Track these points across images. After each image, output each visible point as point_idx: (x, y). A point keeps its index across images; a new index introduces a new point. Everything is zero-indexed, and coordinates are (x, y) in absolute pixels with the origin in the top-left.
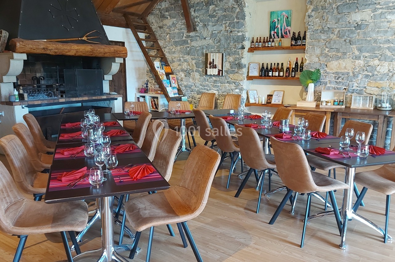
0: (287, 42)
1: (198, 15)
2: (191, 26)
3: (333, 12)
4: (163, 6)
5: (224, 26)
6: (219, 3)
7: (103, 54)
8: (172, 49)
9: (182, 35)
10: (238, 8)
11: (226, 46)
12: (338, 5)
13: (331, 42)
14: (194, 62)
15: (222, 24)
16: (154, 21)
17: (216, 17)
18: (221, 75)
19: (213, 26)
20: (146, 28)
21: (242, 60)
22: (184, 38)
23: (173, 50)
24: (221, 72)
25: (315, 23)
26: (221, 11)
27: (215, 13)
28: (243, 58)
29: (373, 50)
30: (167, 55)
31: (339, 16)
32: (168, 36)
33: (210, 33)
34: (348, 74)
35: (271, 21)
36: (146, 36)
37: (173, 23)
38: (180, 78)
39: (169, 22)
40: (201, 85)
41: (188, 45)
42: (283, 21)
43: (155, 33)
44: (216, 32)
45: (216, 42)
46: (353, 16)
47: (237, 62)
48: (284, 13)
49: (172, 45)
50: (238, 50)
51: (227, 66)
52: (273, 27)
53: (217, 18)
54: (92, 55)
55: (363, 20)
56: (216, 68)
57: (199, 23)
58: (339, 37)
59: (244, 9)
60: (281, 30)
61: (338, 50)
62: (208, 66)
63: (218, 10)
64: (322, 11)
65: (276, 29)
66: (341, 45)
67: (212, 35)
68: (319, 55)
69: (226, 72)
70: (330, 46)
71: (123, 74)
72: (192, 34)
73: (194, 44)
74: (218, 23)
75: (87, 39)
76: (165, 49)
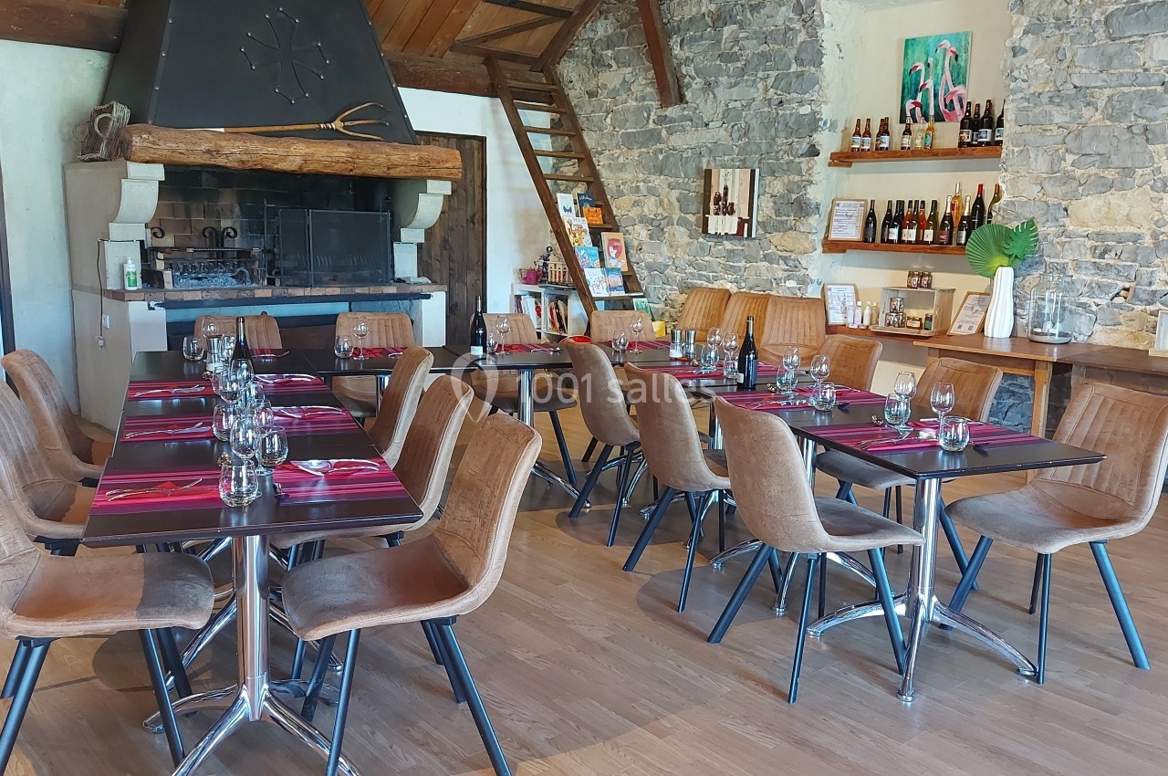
0: (949, 134)
1: (691, 55)
2: (670, 89)
3: (1091, 37)
4: (601, 32)
5: (760, 85)
6: (749, 16)
7: (385, 169)
8: (619, 157)
9: (646, 115)
10: (804, 32)
11: (764, 147)
12: (1109, 11)
13: (1084, 135)
14: (675, 194)
15: (754, 81)
16: (574, 76)
17: (738, 60)
18: (745, 235)
19: (731, 86)
20: (553, 97)
21: (809, 189)
22: (651, 125)
23: (621, 160)
24: (746, 225)
25: (1032, 73)
26: (755, 42)
27: (736, 49)
28: (812, 183)
30: (605, 175)
31: (1112, 48)
32: (608, 120)
33: (720, 110)
34: (1136, 238)
35: (905, 70)
36: (552, 120)
37: (624, 80)
38: (636, 243)
39: (612, 78)
40: (690, 265)
41: (662, 146)
42: (943, 68)
43: (577, 110)
44: (738, 104)
45: (735, 135)
46: (1155, 46)
47: (794, 196)
48: (946, 43)
49: (618, 146)
50: (797, 160)
51: (764, 208)
52: (911, 87)
53: (743, 62)
54: (351, 170)
56: (732, 212)
57: (693, 79)
58: (1110, 117)
59: (820, 32)
60: (936, 96)
61: (1105, 161)
62: (712, 207)
63: (747, 38)
64: (1057, 32)
65: (920, 95)
66: (1115, 144)
67: (728, 116)
68: (1044, 175)
69: (762, 224)
70: (1080, 148)
71: (478, 227)
72: (672, 112)
73: (677, 141)
74: (745, 78)
75: (345, 127)
76: (601, 158)
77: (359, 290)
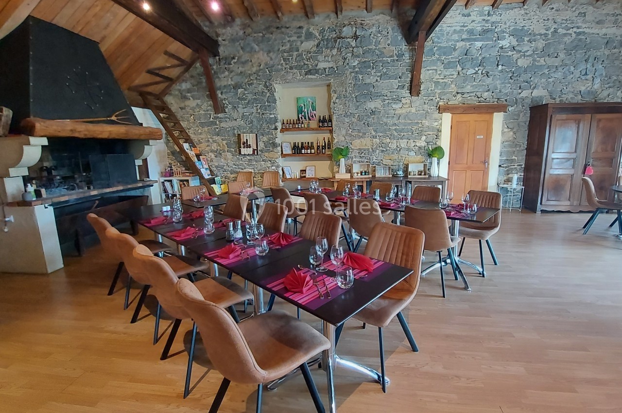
0: (314, 124)
1: (226, 97)
2: (218, 108)
3: (353, 100)
4: (184, 87)
5: (255, 108)
6: (248, 87)
8: (198, 130)
9: (209, 116)
10: (269, 93)
11: (258, 127)
12: (356, 95)
13: (354, 125)
14: (224, 142)
15: (253, 107)
16: (173, 102)
17: (246, 100)
19: (244, 108)
21: (276, 139)
22: (211, 119)
23: (200, 131)
24: (256, 151)
25: (339, 109)
26: (251, 95)
27: (244, 96)
28: (277, 137)
29: (385, 131)
30: (193, 137)
31: (358, 104)
32: (192, 118)
33: (240, 115)
34: (368, 150)
35: (297, 106)
37: (197, 104)
38: (209, 159)
39: (192, 103)
40: (234, 165)
41: (217, 127)
43: (176, 114)
44: (247, 114)
45: (247, 123)
46: (368, 104)
47: (271, 142)
48: (309, 100)
49: (197, 127)
50: (271, 131)
51: (261, 145)
52: (300, 111)
53: (248, 101)
55: (376, 108)
56: (250, 147)
57: (228, 105)
58: (359, 120)
59: (274, 93)
60: (308, 113)
61: (359, 131)
62: (242, 146)
63: (248, 93)
64: (344, 99)
65: (303, 113)
66: (361, 127)
67: (243, 117)
68: (345, 135)
69: (261, 151)
70: (353, 128)
72: (220, 115)
73: (222, 125)
74: (249, 106)
75: (117, 119)
76: (190, 130)
77: (130, 186)
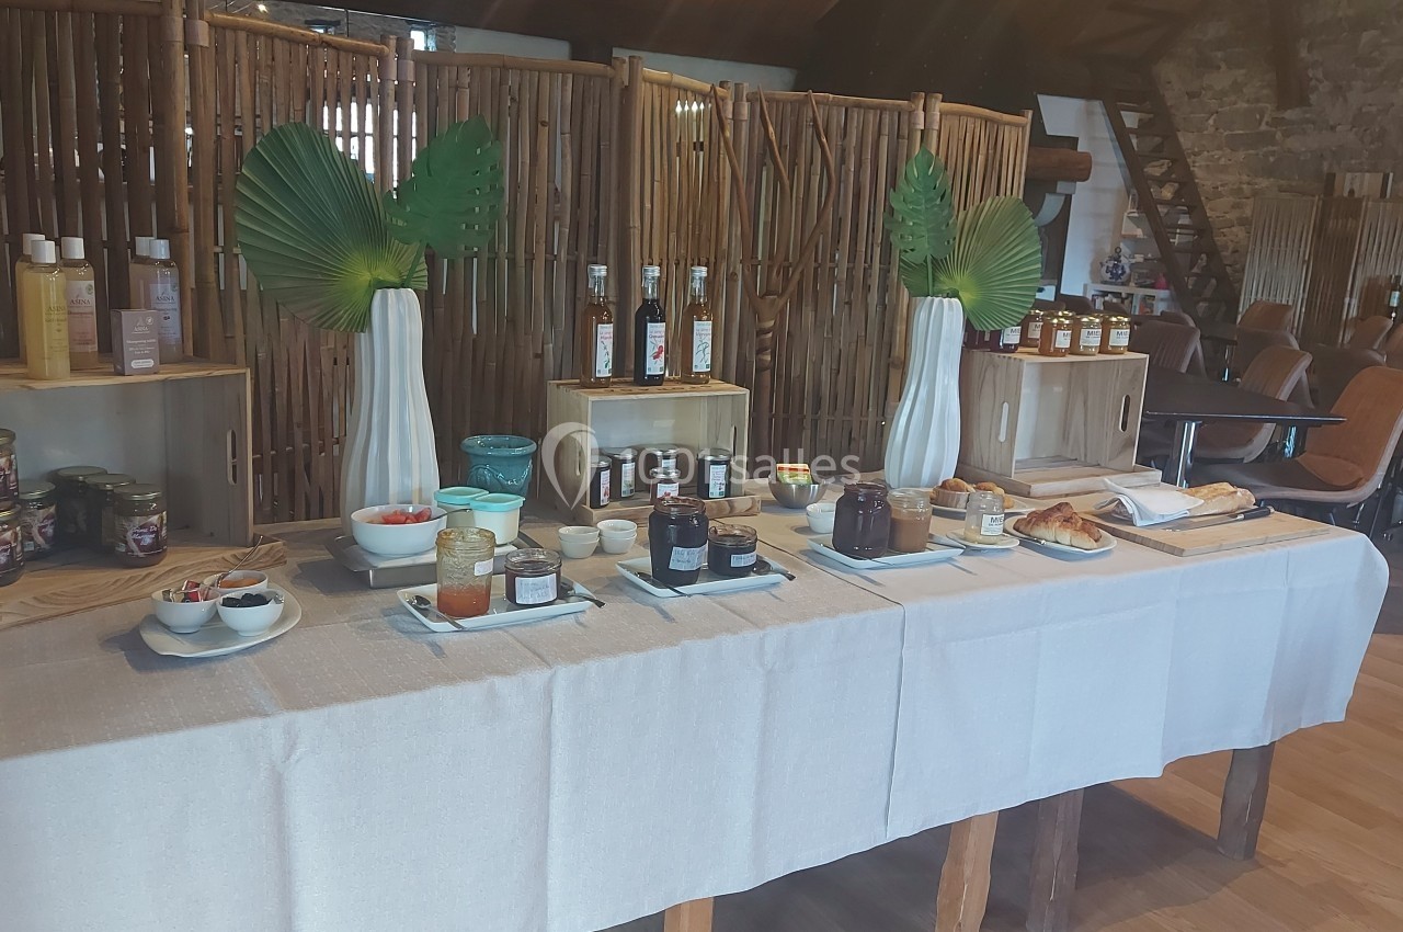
1: (1321, 59)
2: (1290, 91)
4: (1212, 34)
6: (1395, 23)
8: (1219, 159)
9: (1258, 117)
16: (1173, 77)
17: (1378, 65)
19: (1367, 91)
20: (1146, 96)
22: (1263, 127)
23: (1222, 161)
27: (1376, 54)
30: (1201, 176)
32: (1211, 122)
33: (1351, 114)
36: (1140, 120)
37: (1235, 82)
39: (1220, 80)
41: (1275, 148)
43: (1172, 111)
45: (1367, 139)
49: (1220, 148)
53: (1384, 68)
57: (1321, 82)
63: (1390, 44)
67: (1359, 119)
72: (1291, 114)
73: (1293, 143)
74: (1384, 83)
76: (1198, 158)
